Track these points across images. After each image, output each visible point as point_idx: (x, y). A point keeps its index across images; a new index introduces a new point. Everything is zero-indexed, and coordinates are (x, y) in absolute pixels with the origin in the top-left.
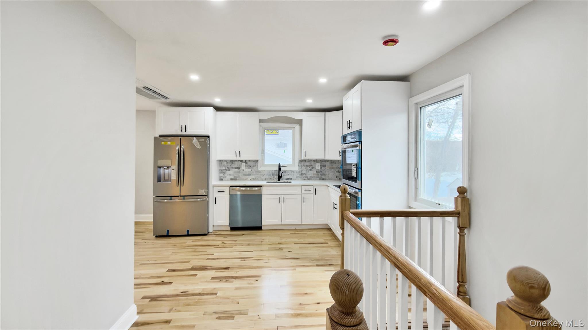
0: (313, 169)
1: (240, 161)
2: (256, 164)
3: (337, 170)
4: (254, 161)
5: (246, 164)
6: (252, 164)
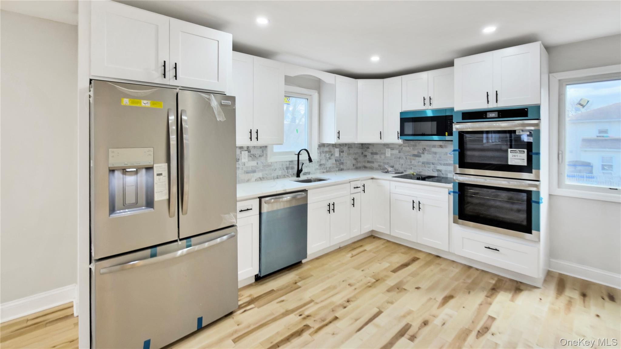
0: (332, 157)
1: (238, 148)
2: (264, 152)
3: (354, 156)
4: (261, 147)
5: (249, 153)
6: (258, 152)
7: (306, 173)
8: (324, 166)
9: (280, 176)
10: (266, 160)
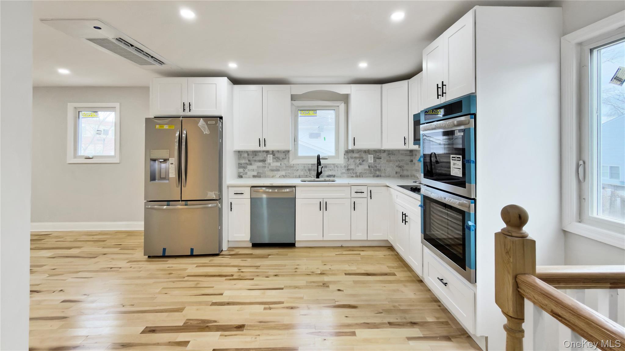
0: (364, 163)
1: (265, 152)
2: (287, 156)
3: (397, 164)
4: (284, 152)
5: (274, 156)
6: (281, 156)
7: (330, 175)
8: (353, 170)
9: (302, 176)
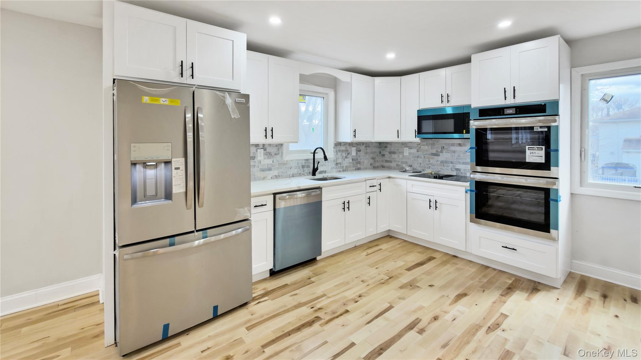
0: (348, 156)
1: (254, 146)
2: (280, 150)
4: (276, 146)
5: (265, 152)
6: (273, 150)
7: (322, 171)
8: (341, 165)
9: (295, 174)
10: (282, 158)
